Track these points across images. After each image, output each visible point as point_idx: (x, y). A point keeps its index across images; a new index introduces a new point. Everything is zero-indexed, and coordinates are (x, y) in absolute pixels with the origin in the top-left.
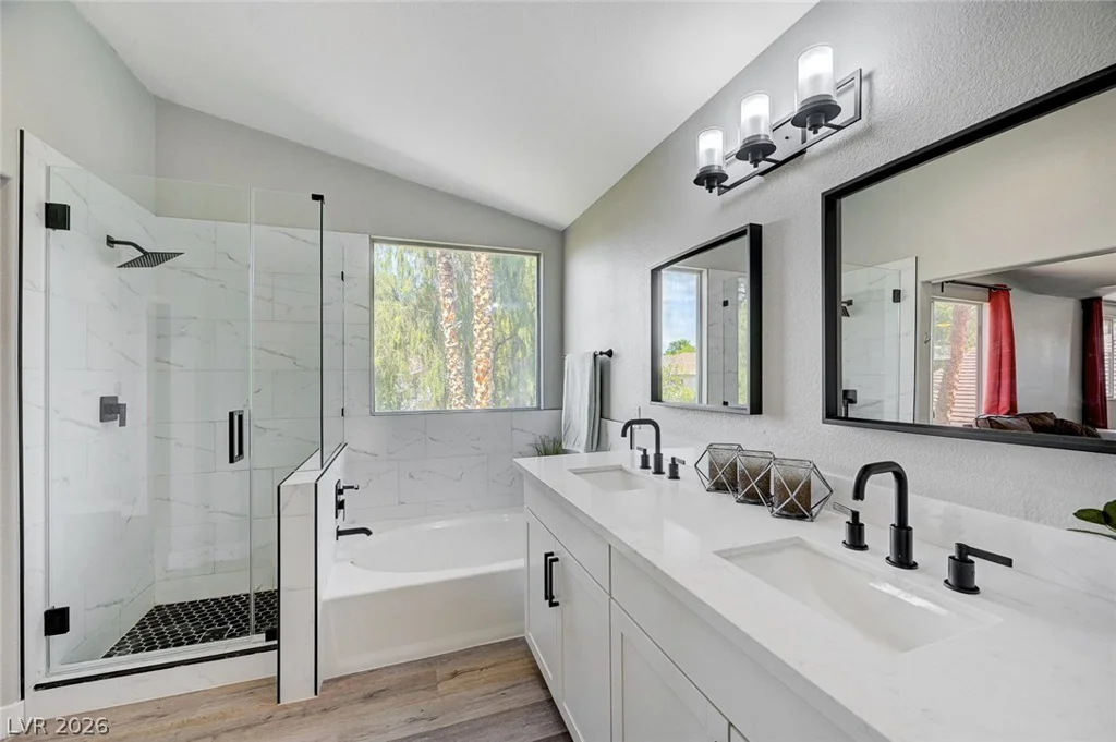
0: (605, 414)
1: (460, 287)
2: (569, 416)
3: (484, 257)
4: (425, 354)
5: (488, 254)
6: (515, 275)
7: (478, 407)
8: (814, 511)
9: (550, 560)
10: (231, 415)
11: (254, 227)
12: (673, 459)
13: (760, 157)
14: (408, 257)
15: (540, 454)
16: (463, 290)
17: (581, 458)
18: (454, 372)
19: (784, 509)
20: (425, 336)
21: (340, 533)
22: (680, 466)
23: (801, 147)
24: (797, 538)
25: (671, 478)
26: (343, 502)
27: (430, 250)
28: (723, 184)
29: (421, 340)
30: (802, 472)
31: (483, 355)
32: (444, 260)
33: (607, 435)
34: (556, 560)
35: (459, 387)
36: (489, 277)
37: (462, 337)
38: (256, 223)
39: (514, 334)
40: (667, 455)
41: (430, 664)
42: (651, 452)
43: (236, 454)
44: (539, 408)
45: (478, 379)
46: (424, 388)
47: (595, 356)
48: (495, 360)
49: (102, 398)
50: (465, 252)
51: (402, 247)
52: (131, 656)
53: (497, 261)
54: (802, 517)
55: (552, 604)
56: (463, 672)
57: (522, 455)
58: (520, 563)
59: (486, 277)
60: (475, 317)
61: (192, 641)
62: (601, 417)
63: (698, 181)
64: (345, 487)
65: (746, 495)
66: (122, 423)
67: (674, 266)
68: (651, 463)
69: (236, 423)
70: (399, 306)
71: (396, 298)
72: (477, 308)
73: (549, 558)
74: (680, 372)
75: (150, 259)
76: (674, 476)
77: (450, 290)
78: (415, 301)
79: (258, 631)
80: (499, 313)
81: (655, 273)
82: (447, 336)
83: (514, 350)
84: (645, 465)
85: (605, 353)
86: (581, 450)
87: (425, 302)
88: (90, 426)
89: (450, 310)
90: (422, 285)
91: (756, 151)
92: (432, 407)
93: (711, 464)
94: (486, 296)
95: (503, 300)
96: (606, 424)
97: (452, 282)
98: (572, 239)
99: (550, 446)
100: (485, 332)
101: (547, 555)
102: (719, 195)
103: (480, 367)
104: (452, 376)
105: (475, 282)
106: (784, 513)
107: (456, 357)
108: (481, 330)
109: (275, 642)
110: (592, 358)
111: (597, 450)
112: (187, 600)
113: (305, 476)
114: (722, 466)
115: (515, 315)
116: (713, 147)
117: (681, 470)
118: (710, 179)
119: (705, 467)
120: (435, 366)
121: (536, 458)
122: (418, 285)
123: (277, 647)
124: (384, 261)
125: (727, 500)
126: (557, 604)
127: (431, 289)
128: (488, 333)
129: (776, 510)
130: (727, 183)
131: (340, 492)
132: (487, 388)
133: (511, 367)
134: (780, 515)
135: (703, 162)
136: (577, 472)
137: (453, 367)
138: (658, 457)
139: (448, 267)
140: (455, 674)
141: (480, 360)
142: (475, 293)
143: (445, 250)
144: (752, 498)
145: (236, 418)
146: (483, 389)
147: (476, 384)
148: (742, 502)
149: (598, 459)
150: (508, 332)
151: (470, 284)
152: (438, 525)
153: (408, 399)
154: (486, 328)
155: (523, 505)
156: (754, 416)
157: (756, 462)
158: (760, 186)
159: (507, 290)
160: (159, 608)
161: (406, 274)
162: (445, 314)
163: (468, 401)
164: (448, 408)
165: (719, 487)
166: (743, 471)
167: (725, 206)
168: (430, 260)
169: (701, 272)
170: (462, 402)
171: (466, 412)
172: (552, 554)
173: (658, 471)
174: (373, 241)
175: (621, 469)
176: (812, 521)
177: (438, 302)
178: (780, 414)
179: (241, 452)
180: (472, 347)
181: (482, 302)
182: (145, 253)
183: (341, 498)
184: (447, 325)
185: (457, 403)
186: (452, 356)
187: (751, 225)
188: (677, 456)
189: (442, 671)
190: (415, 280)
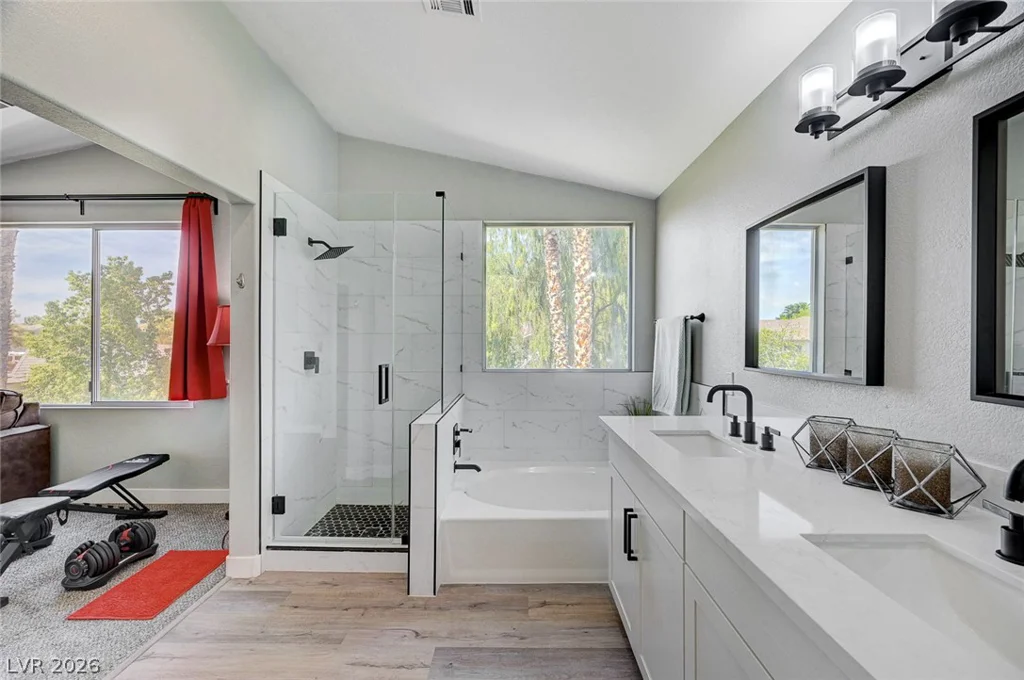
0: (697, 378)
1: (564, 259)
2: (659, 379)
3: (584, 231)
4: (534, 321)
5: (589, 228)
6: (615, 244)
7: (578, 367)
8: (956, 507)
9: (629, 515)
10: (380, 367)
11: (396, 222)
12: (767, 429)
13: (882, 87)
14: (520, 237)
15: (630, 413)
16: (567, 263)
17: (670, 420)
18: (558, 335)
19: (907, 498)
20: (534, 305)
21: (457, 467)
22: (775, 437)
23: (944, 65)
24: (926, 536)
25: (764, 448)
26: (459, 442)
27: (538, 228)
28: (834, 126)
29: (531, 308)
30: (937, 458)
31: (583, 321)
32: (550, 237)
33: (698, 399)
34: (635, 516)
35: (562, 349)
36: (590, 249)
37: (566, 305)
38: (398, 219)
39: (614, 301)
40: (760, 423)
41: (524, 590)
42: (742, 420)
43: (384, 397)
44: (630, 370)
45: (578, 342)
46: (532, 350)
47: (686, 320)
48: (594, 326)
49: (305, 353)
50: (569, 228)
51: (516, 229)
52: (319, 538)
53: (598, 234)
54: (937, 512)
55: (630, 558)
56: (550, 604)
57: (612, 413)
58: (605, 514)
59: (586, 249)
60: (576, 286)
61: (357, 535)
62: (692, 380)
63: (801, 128)
64: (462, 430)
65: (857, 477)
66: (317, 372)
67: (774, 223)
68: (742, 431)
69: (383, 373)
70: (514, 280)
71: (511, 273)
72: (578, 278)
73: (629, 513)
74: (795, 337)
75: (334, 252)
76: (768, 446)
77: (554, 263)
78: (527, 274)
79: (397, 536)
80: (600, 282)
81: (752, 233)
82: (552, 304)
83: (615, 316)
84: (735, 432)
85: (696, 318)
86: (671, 412)
87: (535, 275)
88: (297, 372)
89: (554, 282)
90: (532, 260)
91: (878, 81)
92: (540, 366)
93: (812, 438)
94: (587, 266)
95: (605, 270)
96: (698, 389)
97: (556, 256)
98: (663, 207)
99: (641, 407)
100: (585, 299)
101: (626, 510)
102: (829, 139)
103: (580, 332)
104: (556, 340)
105: (576, 254)
106: (909, 503)
107: (560, 322)
108: (582, 298)
109: (407, 546)
110: (682, 322)
111: (687, 414)
112: (356, 504)
113: (428, 419)
114: (827, 441)
115: (615, 283)
116: (819, 88)
117: (776, 441)
118: (816, 124)
119: (804, 439)
120: (542, 331)
121: (628, 417)
122: (529, 260)
123: (407, 551)
124: (501, 242)
125: (832, 480)
126: (635, 559)
127: (539, 263)
128: (588, 301)
129: (897, 498)
130: (839, 125)
131: (457, 433)
132: (587, 351)
133: (610, 332)
134: (902, 505)
135: (807, 105)
136: (659, 434)
137: (557, 331)
138: (750, 426)
139: (554, 242)
140: (544, 604)
141: (582, 325)
142: (576, 264)
143: (551, 228)
144: (863, 480)
145: (384, 370)
146: (583, 351)
147: (577, 347)
148: (852, 484)
149: (688, 423)
150: (608, 299)
151: (572, 257)
152: (532, 470)
153: (520, 358)
154: (586, 295)
155: (608, 460)
156: (873, 388)
157: (871, 440)
158: (884, 122)
159: (608, 260)
160: (338, 506)
161: (519, 251)
162: (551, 284)
163: (571, 362)
164: (553, 368)
165: (821, 464)
166: (852, 448)
167: (835, 152)
168: (539, 239)
169: (817, 228)
170: (564, 362)
171: (570, 371)
172: (631, 510)
173: (750, 439)
174: (485, 225)
175: (708, 434)
176: (952, 518)
177: (546, 274)
178: (909, 385)
179: (387, 396)
180: (574, 312)
181: (583, 272)
182: (330, 248)
183: (459, 438)
184: (552, 294)
185: (560, 364)
186: (556, 321)
187: (869, 168)
188: (772, 426)
189: (533, 599)
190: (526, 256)
